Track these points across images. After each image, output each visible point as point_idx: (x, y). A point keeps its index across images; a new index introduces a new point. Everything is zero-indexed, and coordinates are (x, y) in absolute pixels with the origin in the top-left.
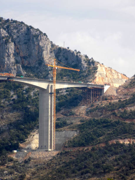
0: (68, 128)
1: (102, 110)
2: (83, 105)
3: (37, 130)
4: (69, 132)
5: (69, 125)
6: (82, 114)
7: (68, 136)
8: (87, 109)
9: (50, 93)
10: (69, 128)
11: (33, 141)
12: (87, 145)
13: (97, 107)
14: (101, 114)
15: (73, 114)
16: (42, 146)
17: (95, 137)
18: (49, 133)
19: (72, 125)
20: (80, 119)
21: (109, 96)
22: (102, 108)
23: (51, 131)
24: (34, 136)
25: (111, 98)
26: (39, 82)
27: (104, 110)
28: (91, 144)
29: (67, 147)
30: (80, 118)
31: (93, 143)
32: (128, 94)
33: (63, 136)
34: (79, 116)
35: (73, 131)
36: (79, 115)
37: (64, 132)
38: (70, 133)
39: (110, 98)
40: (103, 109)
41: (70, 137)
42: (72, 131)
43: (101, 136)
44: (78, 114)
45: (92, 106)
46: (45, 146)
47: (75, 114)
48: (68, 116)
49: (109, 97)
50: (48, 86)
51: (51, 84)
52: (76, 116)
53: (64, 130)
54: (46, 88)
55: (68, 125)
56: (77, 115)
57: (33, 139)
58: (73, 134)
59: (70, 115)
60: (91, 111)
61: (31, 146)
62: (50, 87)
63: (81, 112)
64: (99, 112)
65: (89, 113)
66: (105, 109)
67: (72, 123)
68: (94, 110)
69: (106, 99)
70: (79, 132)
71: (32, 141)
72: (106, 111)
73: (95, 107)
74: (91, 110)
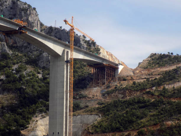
0: (83, 112)
1: (124, 91)
2: (95, 87)
3: (40, 115)
4: (86, 116)
5: (83, 108)
6: (97, 96)
7: (85, 122)
8: (102, 91)
9: (66, 61)
10: (86, 112)
12: (125, 130)
13: (116, 88)
14: (122, 96)
15: (85, 97)
16: (53, 133)
17: (134, 119)
18: (64, 115)
19: (87, 109)
20: (96, 102)
21: (127, 77)
22: (123, 89)
24: (37, 121)
25: (132, 78)
26: (54, 44)
27: (127, 91)
28: (131, 128)
29: (92, 134)
30: (96, 100)
31: (133, 126)
32: (152, 74)
33: (79, 122)
34: (93, 99)
35: (92, 115)
36: (93, 97)
37: (79, 116)
38: (89, 118)
39: (131, 78)
40: (125, 90)
41: (88, 123)
42: (91, 115)
43: (142, 118)
44: (91, 96)
45: (108, 87)
46: (58, 133)
47: (87, 97)
48: (77, 99)
49: (128, 78)
50: (64, 51)
51: (66, 50)
52: (90, 99)
53: (79, 115)
54: (60, 54)
55: (81, 109)
56: (90, 98)
57: (37, 125)
58: (94, 119)
59: (80, 98)
60: (108, 93)
61: (36, 133)
62: (65, 53)
63: (95, 95)
64: (120, 93)
65: (106, 95)
66: (128, 90)
67: (87, 107)
68: (113, 92)
69: (124, 80)
70: (102, 116)
71: (36, 127)
72: (130, 92)
73: (113, 88)
74: (107, 91)
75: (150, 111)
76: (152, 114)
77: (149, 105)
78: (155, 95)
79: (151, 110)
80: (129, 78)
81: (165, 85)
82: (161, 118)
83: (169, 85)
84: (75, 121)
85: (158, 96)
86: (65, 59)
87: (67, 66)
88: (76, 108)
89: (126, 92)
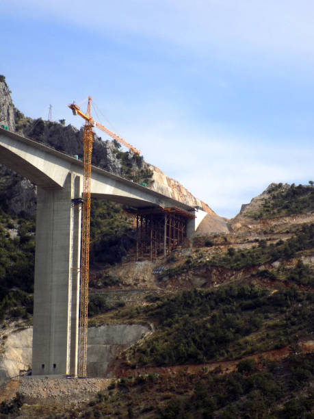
0: (112, 318)
1: (207, 270)
2: (139, 260)
3: (13, 324)
4: (119, 327)
5: (112, 309)
6: (144, 281)
7: (117, 340)
8: (156, 269)
9: (73, 200)
10: (117, 317)
11: (6, 354)
12: (208, 359)
13: (188, 262)
14: (203, 281)
15: (116, 283)
16: (43, 366)
17: (230, 335)
19: (123, 311)
20: (143, 295)
21: (215, 237)
22: (205, 265)
23: (73, 320)
24: (5, 337)
25: (225, 239)
26: (46, 159)
27: (215, 271)
28: (222, 355)
29: (133, 367)
30: (142, 291)
31: (227, 352)
32: (273, 231)
33: (102, 340)
34: (136, 287)
35: (133, 325)
36: (136, 284)
37: (102, 327)
38: (125, 332)
39: (223, 240)
40: (209, 268)
41: (124, 343)
42: (131, 324)
43: (248, 333)
44: (130, 281)
45: (171, 260)
46: (55, 365)
47: (122, 283)
48: (99, 288)
49: (216, 239)
50: (69, 176)
51: (74, 174)
52: (128, 288)
53: (102, 324)
54: (61, 183)
55: (108, 310)
56: (129, 285)
57: (5, 347)
58: (136, 334)
59: (106, 285)
60: (171, 275)
61: (3, 365)
62: (73, 181)
63: (141, 278)
64: (197, 276)
65: (165, 279)
66: (217, 267)
67: (121, 305)
68: (182, 270)
69: (208, 244)
70: (155, 326)
71: (4, 352)
72: (221, 273)
73: (182, 263)
74: (169, 270)
75: (267, 318)
76: (271, 323)
77: (264, 304)
78: (279, 281)
79: (270, 315)
80: (220, 240)
81: (303, 257)
82: (291, 333)
83: (310, 256)
84: (92, 338)
85: (285, 282)
86: (72, 196)
87: (76, 212)
88: (95, 308)
89: (211, 271)
